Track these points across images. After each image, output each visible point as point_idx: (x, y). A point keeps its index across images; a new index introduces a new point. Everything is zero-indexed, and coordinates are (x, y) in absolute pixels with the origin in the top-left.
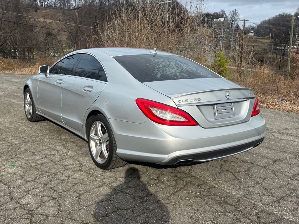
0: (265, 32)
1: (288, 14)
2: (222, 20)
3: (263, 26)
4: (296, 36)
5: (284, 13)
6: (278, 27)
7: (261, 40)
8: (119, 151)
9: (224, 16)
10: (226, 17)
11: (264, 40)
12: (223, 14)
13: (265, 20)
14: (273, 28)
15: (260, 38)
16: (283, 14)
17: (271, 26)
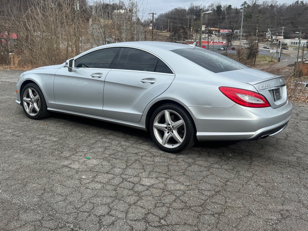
0: (163, 25)
1: (183, 8)
2: (122, 11)
3: (161, 20)
4: (191, 30)
5: (180, 8)
6: (175, 21)
7: (160, 34)
8: (198, 134)
9: (124, 8)
10: (126, 8)
11: (163, 34)
12: (122, 5)
13: (162, 14)
14: (170, 22)
15: (159, 31)
16: (178, 9)
17: (169, 20)
